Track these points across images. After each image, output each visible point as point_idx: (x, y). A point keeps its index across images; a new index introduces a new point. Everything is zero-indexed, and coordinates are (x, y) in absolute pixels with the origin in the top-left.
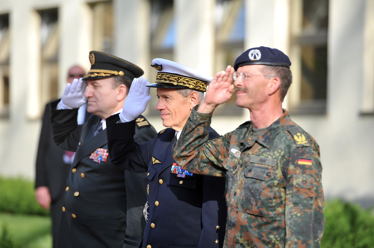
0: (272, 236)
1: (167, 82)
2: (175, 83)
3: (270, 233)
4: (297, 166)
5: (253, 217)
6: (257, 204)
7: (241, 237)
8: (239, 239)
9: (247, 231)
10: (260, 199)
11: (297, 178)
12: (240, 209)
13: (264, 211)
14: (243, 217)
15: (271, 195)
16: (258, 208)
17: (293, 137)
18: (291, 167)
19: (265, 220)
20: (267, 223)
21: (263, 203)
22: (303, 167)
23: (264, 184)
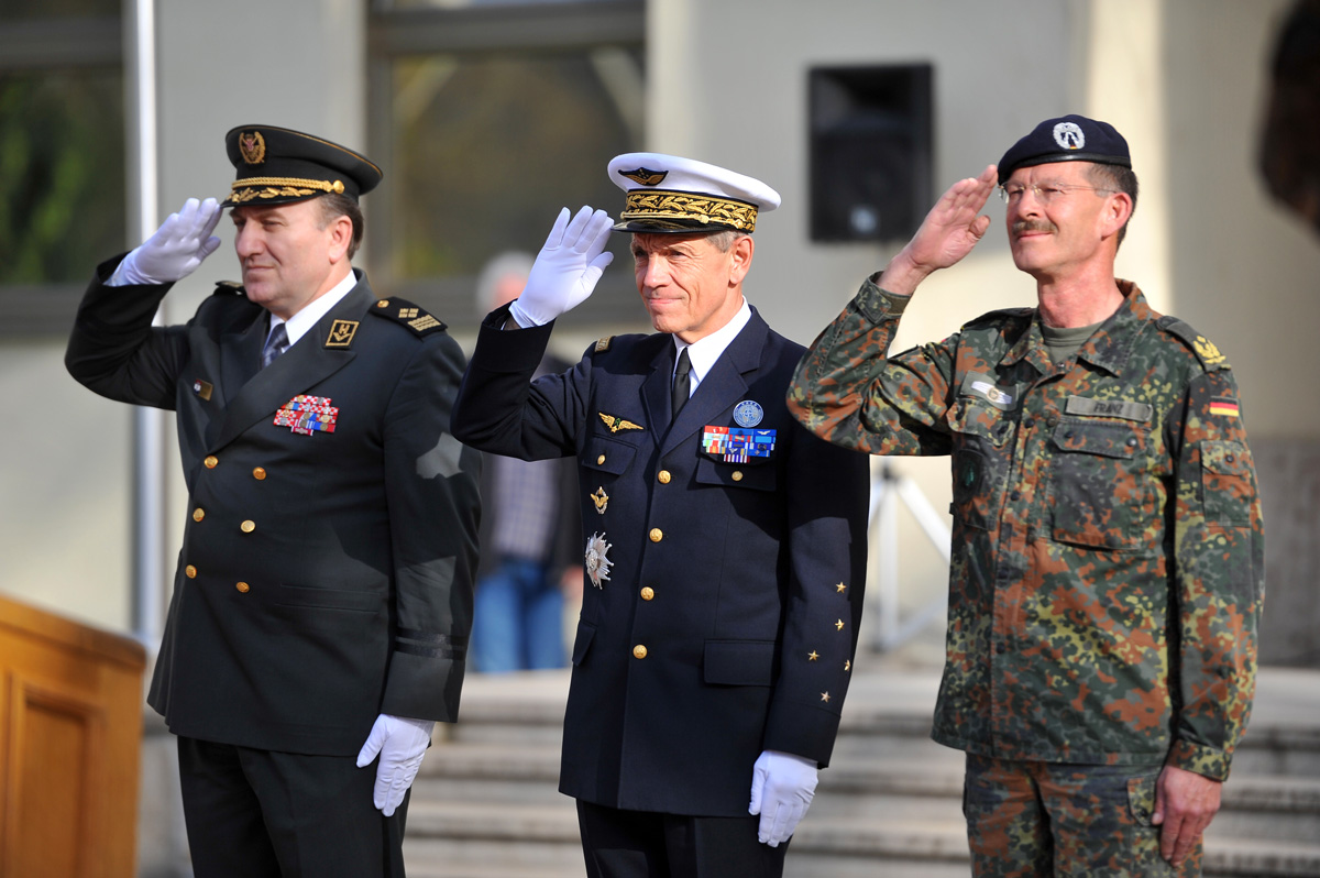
0: (1131, 599)
1: (681, 215)
2: (705, 219)
3: (1127, 591)
4: (1206, 418)
5: (1082, 553)
6: (1098, 519)
7: (1045, 603)
8: (1039, 609)
9: (1068, 587)
10: (1108, 505)
11: (1211, 450)
12: (1042, 533)
13: (1118, 534)
14: (1051, 552)
15: (1138, 494)
16: (1103, 528)
17: (1190, 348)
18: (1194, 423)
19: (1116, 559)
20: (1122, 566)
21: (1116, 517)
22: (1221, 422)
23: (1121, 468)
